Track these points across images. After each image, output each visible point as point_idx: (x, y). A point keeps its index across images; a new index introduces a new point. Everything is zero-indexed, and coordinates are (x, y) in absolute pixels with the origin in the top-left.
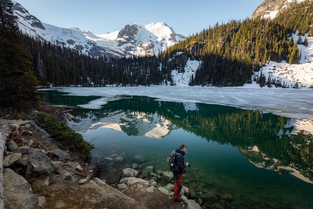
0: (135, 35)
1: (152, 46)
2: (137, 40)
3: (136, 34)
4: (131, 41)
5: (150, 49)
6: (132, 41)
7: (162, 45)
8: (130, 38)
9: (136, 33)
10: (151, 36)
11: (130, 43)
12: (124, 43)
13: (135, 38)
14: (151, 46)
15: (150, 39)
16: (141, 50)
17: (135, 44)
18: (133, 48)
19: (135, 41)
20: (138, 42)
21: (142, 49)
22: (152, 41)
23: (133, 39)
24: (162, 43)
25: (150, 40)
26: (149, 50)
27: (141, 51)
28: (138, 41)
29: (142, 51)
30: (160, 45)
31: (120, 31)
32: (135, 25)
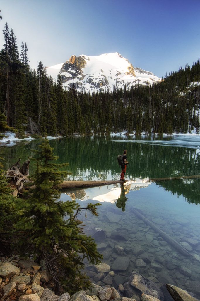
0: (82, 69)
1: (106, 83)
2: (85, 75)
3: (84, 68)
4: (78, 76)
5: (103, 86)
6: (80, 76)
7: (118, 80)
8: (77, 72)
9: (83, 66)
10: (102, 70)
11: (77, 78)
12: (69, 78)
13: (83, 72)
14: (104, 82)
15: (102, 73)
16: (91, 87)
17: (83, 80)
18: (81, 84)
19: (84, 76)
20: (87, 78)
21: (93, 86)
22: (105, 77)
23: (80, 74)
24: (117, 79)
25: (102, 75)
26: (102, 88)
27: (91, 89)
28: (87, 76)
29: (93, 89)
30: (116, 81)
31: (64, 64)
32: (82, 56)
